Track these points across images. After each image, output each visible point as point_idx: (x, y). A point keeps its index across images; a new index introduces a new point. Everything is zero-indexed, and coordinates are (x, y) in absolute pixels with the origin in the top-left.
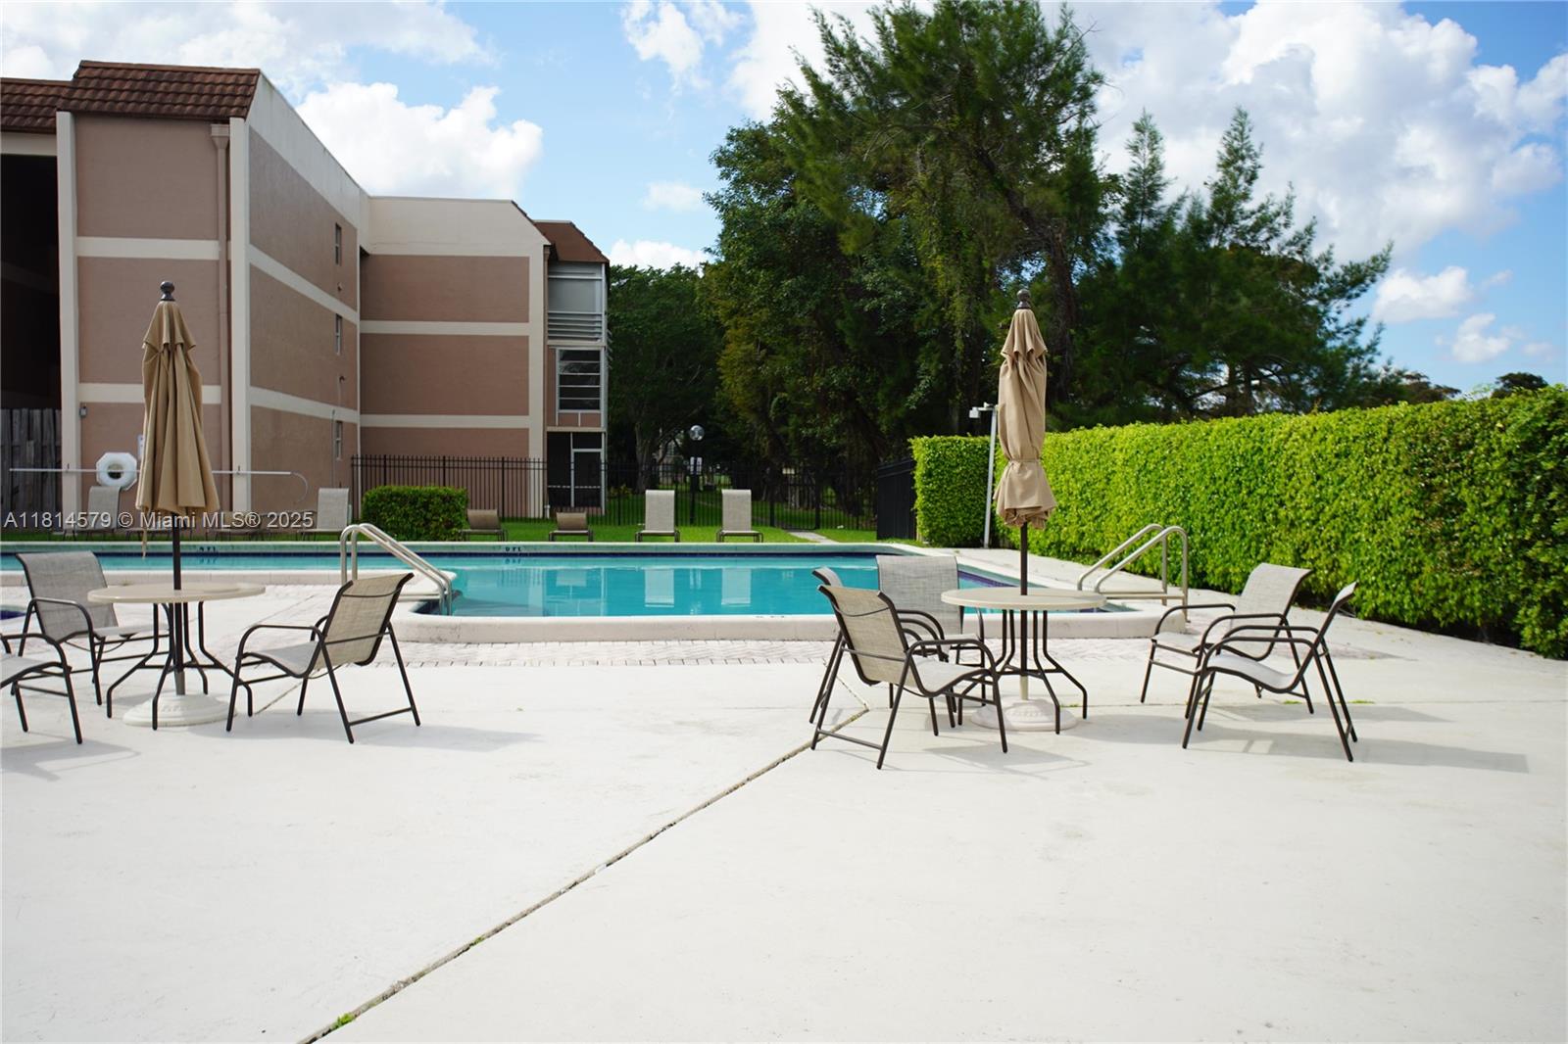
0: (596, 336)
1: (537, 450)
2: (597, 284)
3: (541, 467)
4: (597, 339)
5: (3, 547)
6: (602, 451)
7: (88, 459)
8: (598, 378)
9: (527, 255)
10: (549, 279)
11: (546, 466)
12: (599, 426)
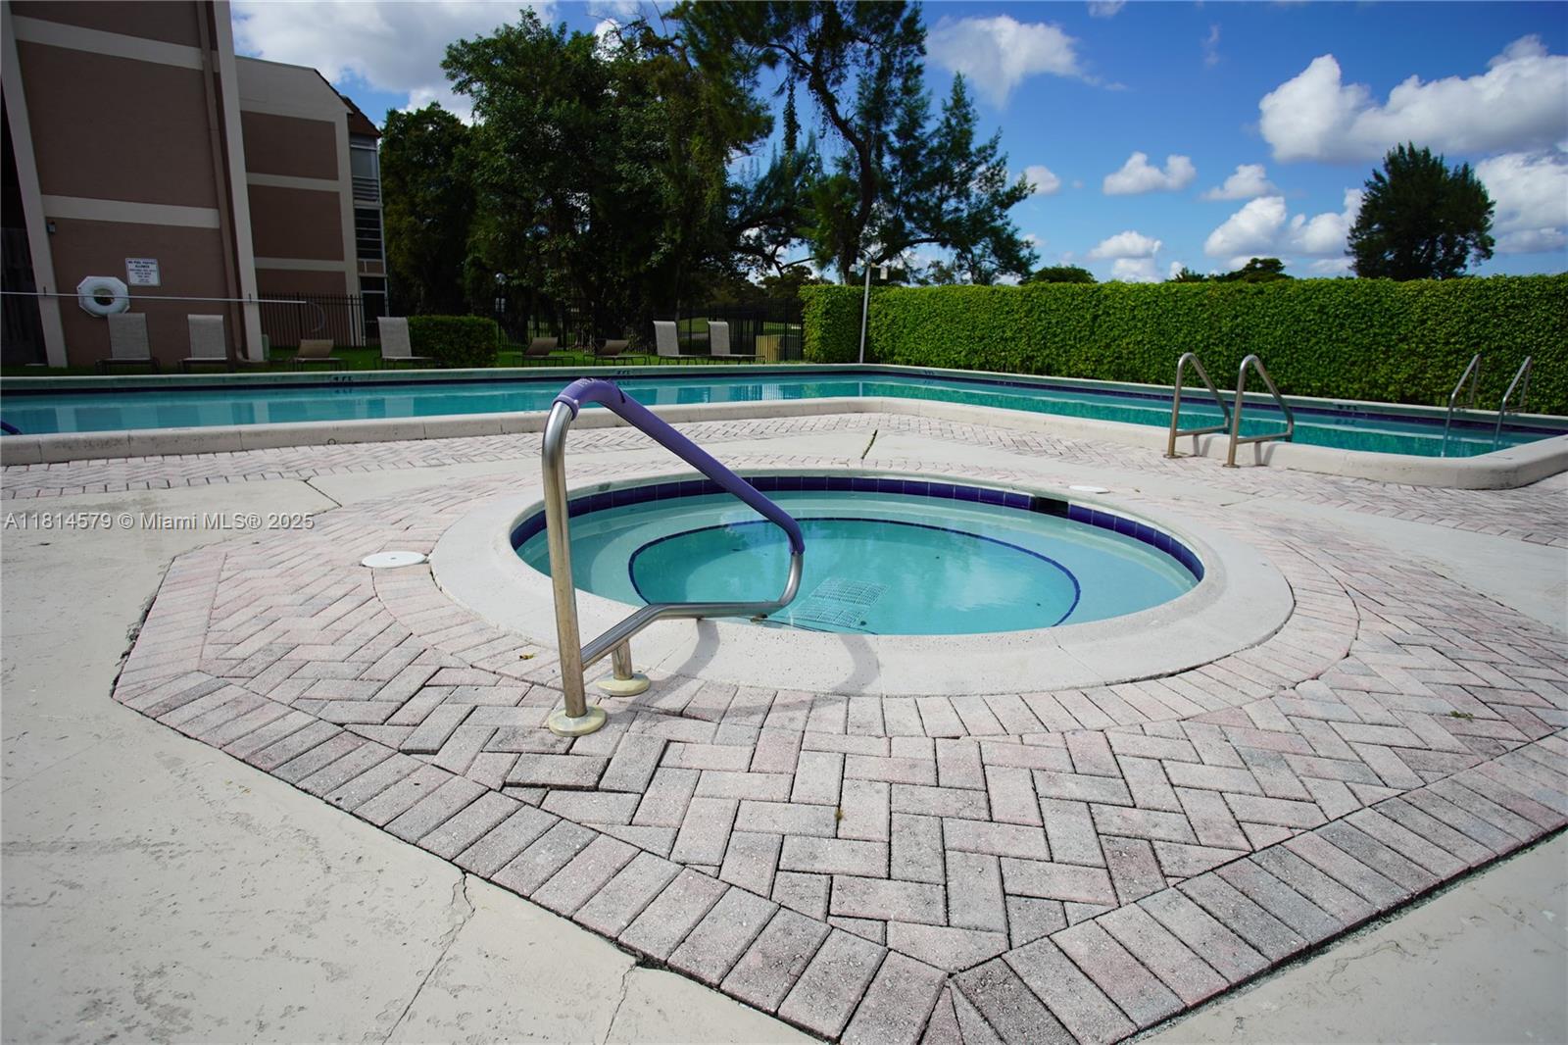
0: (374, 198)
1: (353, 288)
2: (373, 154)
3: (358, 302)
4: (374, 200)
5: (3, 382)
6: (386, 293)
7: (66, 282)
8: (379, 232)
9: (332, 120)
10: (352, 149)
11: (362, 302)
12: (383, 272)
